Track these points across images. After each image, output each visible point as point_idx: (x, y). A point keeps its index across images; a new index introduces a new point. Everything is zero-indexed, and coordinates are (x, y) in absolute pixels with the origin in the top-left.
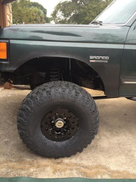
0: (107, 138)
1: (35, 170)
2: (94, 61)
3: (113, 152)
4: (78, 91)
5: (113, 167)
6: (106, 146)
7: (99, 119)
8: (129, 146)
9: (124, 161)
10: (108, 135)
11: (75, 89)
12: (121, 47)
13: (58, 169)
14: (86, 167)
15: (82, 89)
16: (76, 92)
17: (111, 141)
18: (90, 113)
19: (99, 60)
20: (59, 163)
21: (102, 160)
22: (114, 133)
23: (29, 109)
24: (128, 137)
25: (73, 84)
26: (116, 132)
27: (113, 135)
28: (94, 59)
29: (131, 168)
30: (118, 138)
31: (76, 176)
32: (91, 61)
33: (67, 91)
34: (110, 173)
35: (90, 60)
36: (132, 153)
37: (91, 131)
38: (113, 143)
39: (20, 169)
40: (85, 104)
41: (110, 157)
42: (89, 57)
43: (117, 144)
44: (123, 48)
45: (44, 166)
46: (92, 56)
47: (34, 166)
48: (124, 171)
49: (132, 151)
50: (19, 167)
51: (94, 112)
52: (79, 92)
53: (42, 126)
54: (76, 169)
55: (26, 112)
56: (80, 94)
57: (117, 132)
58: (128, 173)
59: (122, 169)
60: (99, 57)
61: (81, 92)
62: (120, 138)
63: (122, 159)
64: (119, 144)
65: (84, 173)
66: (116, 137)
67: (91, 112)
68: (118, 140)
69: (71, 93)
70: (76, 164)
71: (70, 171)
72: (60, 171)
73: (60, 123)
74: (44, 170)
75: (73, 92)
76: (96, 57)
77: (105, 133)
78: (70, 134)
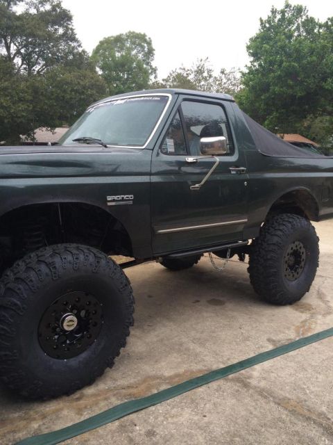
1: (41, 423)
2: (113, 204)
3: (157, 354)
4: (98, 254)
5: (168, 373)
6: (144, 349)
8: (176, 339)
9: (179, 360)
13: (83, 406)
14: (128, 387)
17: (148, 340)
18: (122, 288)
19: (119, 201)
20: (78, 399)
21: (148, 369)
22: (146, 328)
23: (18, 303)
24: (170, 328)
27: (146, 331)
28: (114, 201)
29: (192, 364)
30: (156, 333)
31: (119, 402)
32: (109, 204)
33: (82, 257)
34: (167, 381)
36: (185, 346)
38: (151, 342)
39: (9, 433)
41: (156, 361)
42: (106, 198)
43: (157, 341)
44: (149, 181)
45: (54, 412)
46: (110, 197)
47: (35, 419)
48: (186, 372)
49: (183, 343)
50: (6, 431)
51: (126, 285)
53: (39, 335)
54: (114, 395)
55: (13, 310)
57: (150, 325)
58: (192, 372)
59: (181, 370)
60: (120, 197)
62: (158, 332)
63: (175, 358)
64: (162, 340)
65: (130, 395)
66: (152, 333)
68: (157, 336)
69: (88, 260)
70: (109, 390)
71: (106, 402)
72: (89, 407)
73: (71, 321)
74: (58, 418)
76: (116, 197)
78: (91, 337)
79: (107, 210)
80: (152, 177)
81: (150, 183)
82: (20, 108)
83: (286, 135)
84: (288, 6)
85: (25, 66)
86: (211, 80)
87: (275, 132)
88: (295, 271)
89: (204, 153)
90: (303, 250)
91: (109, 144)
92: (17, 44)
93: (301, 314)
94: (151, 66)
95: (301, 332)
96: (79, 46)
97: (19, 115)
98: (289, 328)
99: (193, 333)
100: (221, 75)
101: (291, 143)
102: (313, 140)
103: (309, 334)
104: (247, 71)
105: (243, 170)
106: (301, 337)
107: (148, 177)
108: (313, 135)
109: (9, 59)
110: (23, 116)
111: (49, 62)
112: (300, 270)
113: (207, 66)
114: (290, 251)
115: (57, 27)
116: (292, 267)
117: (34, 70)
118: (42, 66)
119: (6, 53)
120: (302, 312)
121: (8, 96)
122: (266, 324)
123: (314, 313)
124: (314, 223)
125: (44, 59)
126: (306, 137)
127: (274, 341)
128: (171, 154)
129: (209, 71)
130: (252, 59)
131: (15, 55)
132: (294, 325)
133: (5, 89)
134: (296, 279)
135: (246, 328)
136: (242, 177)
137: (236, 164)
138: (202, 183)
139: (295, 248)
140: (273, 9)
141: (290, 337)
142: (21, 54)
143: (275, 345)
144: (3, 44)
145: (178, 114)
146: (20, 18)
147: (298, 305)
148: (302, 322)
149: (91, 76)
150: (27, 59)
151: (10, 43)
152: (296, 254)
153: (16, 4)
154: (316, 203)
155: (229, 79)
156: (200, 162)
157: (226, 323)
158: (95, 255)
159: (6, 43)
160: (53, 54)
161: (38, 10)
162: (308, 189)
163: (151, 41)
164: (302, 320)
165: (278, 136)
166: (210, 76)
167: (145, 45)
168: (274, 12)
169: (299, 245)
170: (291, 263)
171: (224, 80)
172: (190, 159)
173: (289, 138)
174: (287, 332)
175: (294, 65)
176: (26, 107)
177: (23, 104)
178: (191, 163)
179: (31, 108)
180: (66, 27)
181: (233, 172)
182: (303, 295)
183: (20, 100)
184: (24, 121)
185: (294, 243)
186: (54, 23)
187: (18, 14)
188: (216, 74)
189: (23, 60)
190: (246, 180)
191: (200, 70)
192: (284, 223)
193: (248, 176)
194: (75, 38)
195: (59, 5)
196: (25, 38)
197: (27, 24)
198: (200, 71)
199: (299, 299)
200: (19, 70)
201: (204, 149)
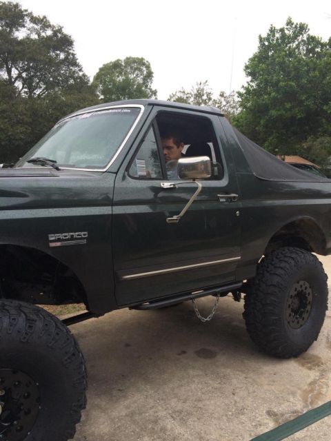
0: (104, 411)
2: (58, 244)
3: (123, 437)
4: (31, 316)
6: (106, 430)
7: (85, 369)
8: (151, 412)
10: (104, 403)
11: (25, 313)
12: (106, 210)
15: (39, 311)
16: (28, 319)
17: (114, 414)
18: (66, 360)
19: (68, 240)
22: (114, 394)
24: (145, 393)
25: (16, 303)
26: (119, 390)
27: (114, 398)
28: (59, 240)
30: (127, 402)
32: (52, 245)
33: (6, 321)
35: (50, 244)
36: (161, 423)
37: (73, 404)
38: (118, 418)
40: (53, 342)
42: (48, 238)
43: (127, 415)
44: (110, 213)
46: (53, 235)
49: (159, 419)
51: (74, 354)
52: (34, 317)
56: (37, 323)
57: (121, 388)
60: (68, 235)
61: (37, 315)
62: (129, 400)
64: (132, 414)
66: (122, 403)
67: (69, 358)
68: (128, 407)
69: (15, 325)
75: (21, 321)
76: (61, 236)
77: (97, 401)
78: (22, 428)
79: (49, 253)
80: (114, 208)
81: (112, 216)
82: (18, 131)
83: (286, 157)
84: (289, 23)
85: (26, 90)
86: (210, 103)
87: (276, 154)
88: (301, 316)
89: (183, 177)
90: (309, 290)
91: (62, 166)
92: (19, 69)
93: (309, 371)
94: (151, 89)
95: (310, 400)
96: (80, 70)
97: (17, 137)
98: (293, 394)
99: (173, 402)
100: (220, 98)
101: (292, 165)
102: (313, 161)
103: (320, 403)
104: (244, 91)
105: (234, 198)
106: (310, 408)
107: (110, 208)
108: (314, 157)
109: (10, 82)
110: (21, 139)
111: (49, 86)
112: (305, 315)
113: (207, 89)
114: (293, 293)
115: (58, 52)
116: (295, 311)
117: (35, 94)
118: (43, 90)
119: (8, 77)
120: (310, 369)
121: (6, 118)
122: (266, 387)
123: (324, 371)
124: (321, 258)
125: (45, 83)
126: (306, 159)
127: (275, 415)
128: (141, 178)
129: (209, 94)
130: (249, 78)
131: (16, 79)
132: (300, 389)
133: (4, 111)
134: (301, 326)
135: (241, 393)
136: (233, 205)
137: (225, 190)
138: (182, 214)
139: (299, 289)
140: (272, 28)
141: (295, 408)
142: (23, 78)
143: (276, 421)
144: (5, 68)
145: (152, 129)
146: (21, 43)
147: (304, 359)
148: (310, 384)
149: (91, 99)
150: (28, 83)
151: (12, 67)
152: (301, 296)
153: (17, 30)
154: (323, 235)
155: (227, 103)
156: (180, 188)
157: (216, 385)
158: (26, 316)
159: (7, 67)
160: (55, 78)
161: (39, 35)
162: (312, 218)
163: (149, 64)
164: (309, 381)
165: (278, 157)
166: (210, 99)
167: (144, 69)
168: (272, 31)
169: (304, 285)
170: (295, 306)
171: (224, 103)
172: (166, 185)
173: (290, 159)
174: (292, 400)
175: (291, 85)
176: (25, 130)
177: (21, 127)
178: (167, 189)
179: (29, 131)
180: (67, 52)
181: (221, 200)
182: (310, 344)
183: (18, 122)
184: (22, 144)
185: (298, 283)
186: (55, 48)
187: (19, 39)
188: (215, 96)
189: (23, 84)
190: (239, 209)
191: (199, 93)
192: (286, 259)
193: (241, 204)
194: (76, 62)
195: (60, 30)
196: (26, 63)
197: (28, 49)
198: (199, 95)
199: (306, 350)
200: (20, 93)
201: (184, 172)
